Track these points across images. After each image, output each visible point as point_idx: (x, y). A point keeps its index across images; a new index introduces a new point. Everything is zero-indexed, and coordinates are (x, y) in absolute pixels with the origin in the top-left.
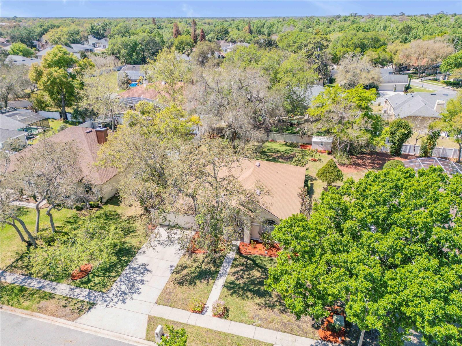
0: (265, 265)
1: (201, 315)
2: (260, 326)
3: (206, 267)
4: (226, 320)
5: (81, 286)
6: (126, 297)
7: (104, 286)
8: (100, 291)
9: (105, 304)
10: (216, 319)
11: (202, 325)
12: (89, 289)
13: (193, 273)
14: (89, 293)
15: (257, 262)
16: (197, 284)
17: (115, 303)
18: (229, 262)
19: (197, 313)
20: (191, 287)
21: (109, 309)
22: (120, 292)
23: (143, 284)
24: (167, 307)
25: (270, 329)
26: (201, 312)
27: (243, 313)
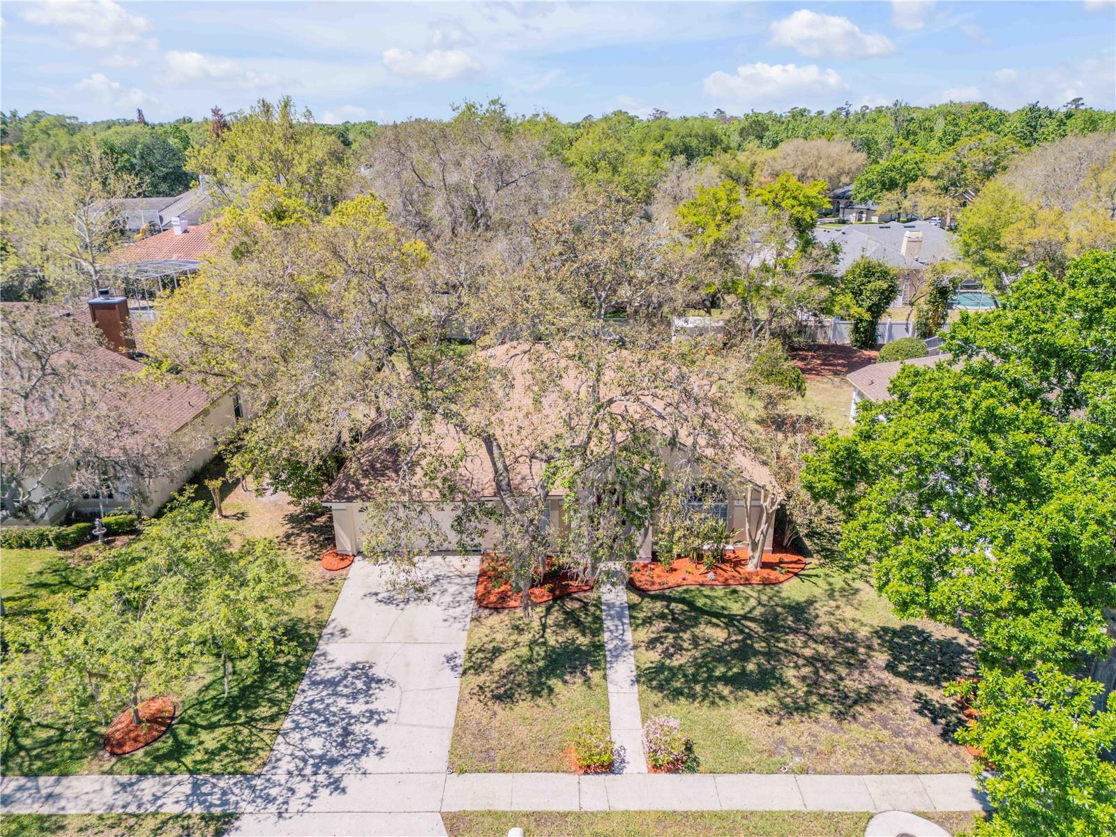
0: (723, 608)
1: (612, 776)
2: (804, 771)
3: (560, 640)
4: (697, 776)
5: (158, 769)
6: (338, 770)
7: (246, 754)
8: (234, 774)
9: (272, 808)
10: (663, 778)
11: (633, 806)
12: (191, 772)
13: (530, 661)
14: (196, 786)
15: (700, 602)
16: (556, 690)
17: (307, 800)
18: (620, 617)
19: (596, 773)
20: (540, 701)
21: (293, 824)
22: (311, 761)
23: (380, 721)
24: (491, 775)
25: (836, 772)
26: (609, 768)
27: (737, 745)
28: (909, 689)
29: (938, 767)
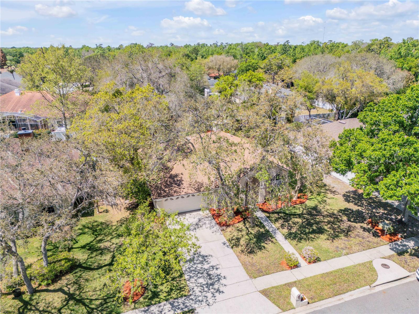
0: (295, 212)
1: (299, 268)
2: (348, 254)
3: (255, 231)
4: (321, 262)
5: (153, 302)
6: (216, 286)
7: (181, 289)
8: (182, 297)
9: (204, 304)
10: (313, 265)
11: (312, 275)
12: (167, 300)
13: (250, 240)
14: (172, 304)
15: (287, 212)
16: (266, 247)
17: (213, 298)
18: (266, 220)
19: (294, 268)
20: (263, 251)
21: (215, 306)
22: (204, 286)
23: (217, 269)
24: (264, 276)
25: (355, 252)
26: (297, 266)
27: (327, 251)
28: (358, 225)
29: (378, 245)
